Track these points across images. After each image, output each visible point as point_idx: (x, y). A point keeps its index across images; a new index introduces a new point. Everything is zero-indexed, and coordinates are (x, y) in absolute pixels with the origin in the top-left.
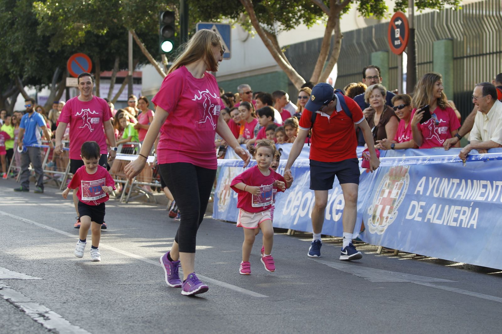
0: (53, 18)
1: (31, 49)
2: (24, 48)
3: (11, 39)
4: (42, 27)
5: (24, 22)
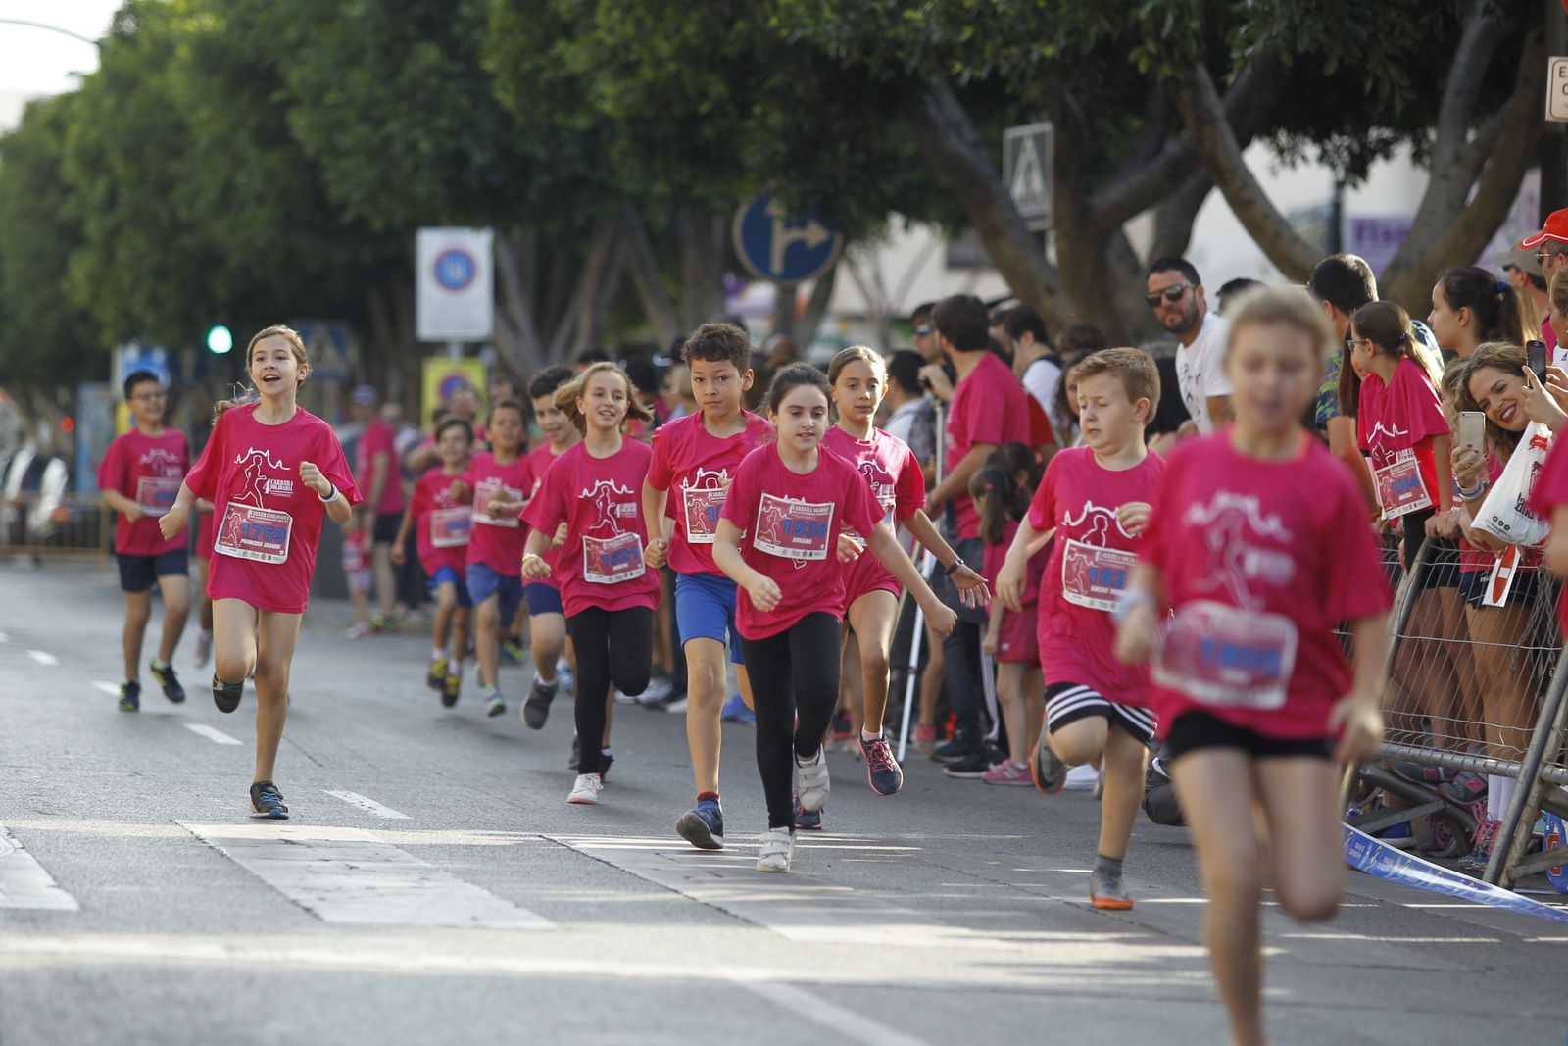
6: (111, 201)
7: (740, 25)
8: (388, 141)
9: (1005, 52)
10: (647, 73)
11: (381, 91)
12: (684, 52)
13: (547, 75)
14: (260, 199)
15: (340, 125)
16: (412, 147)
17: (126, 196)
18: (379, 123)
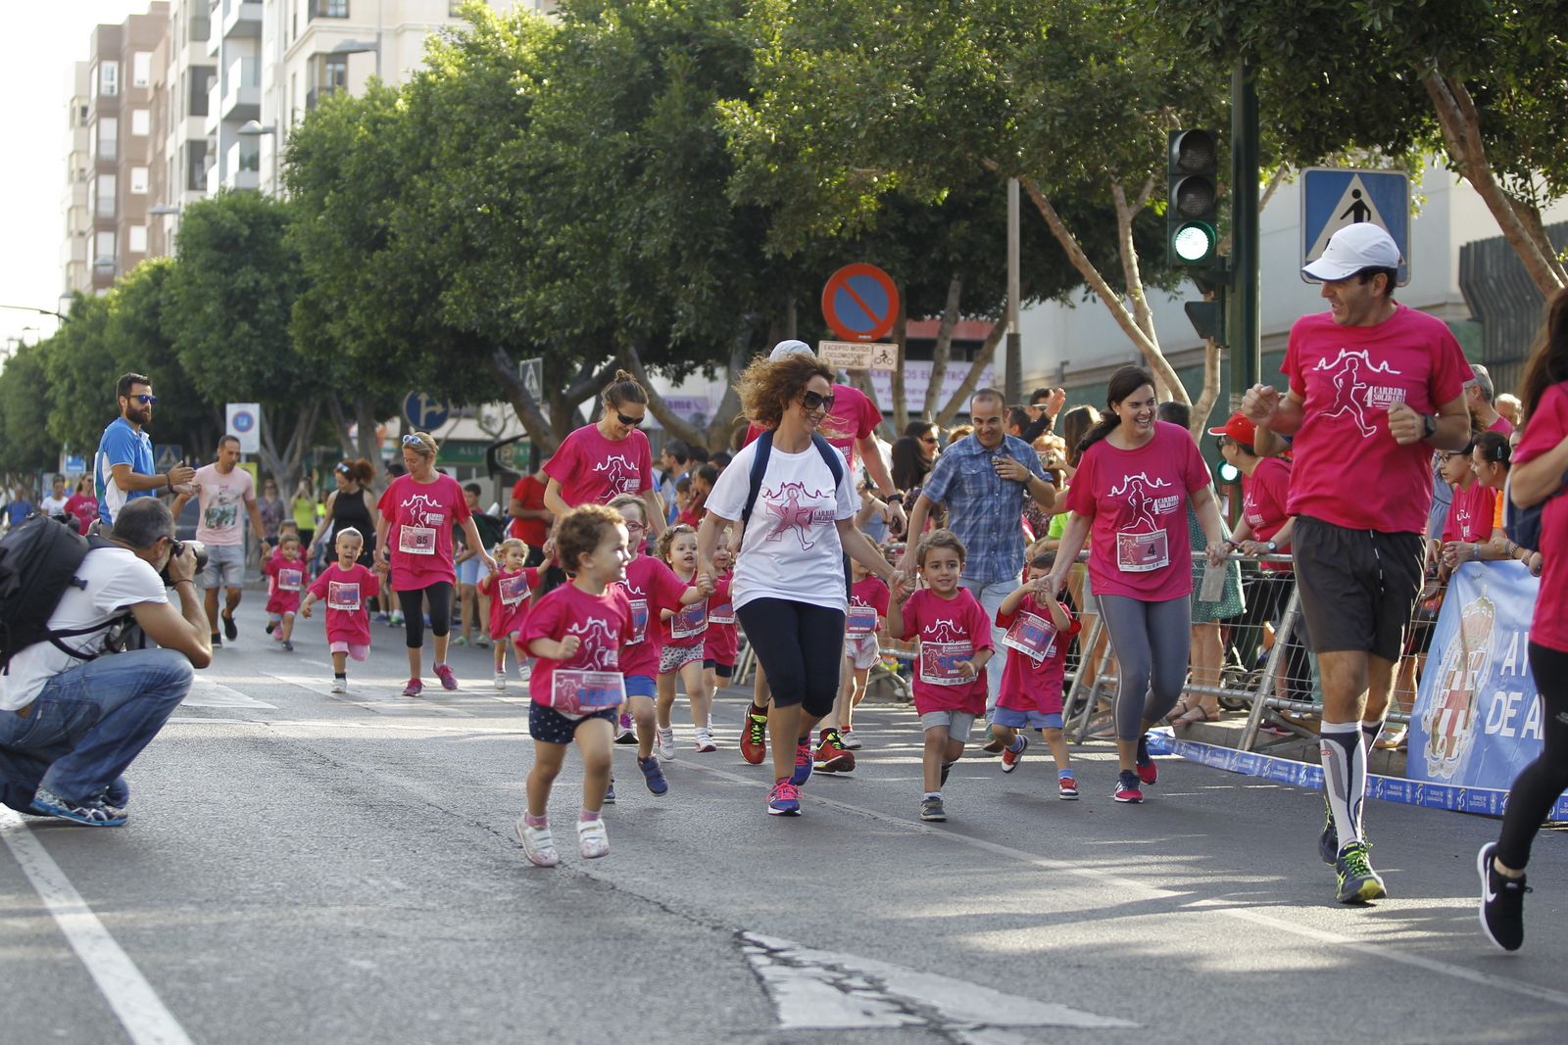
0: (783, 151)
1: (697, 247)
2: (673, 246)
3: (630, 216)
4: (744, 180)
5: (677, 164)
7: (420, 318)
8: (226, 366)
10: (370, 338)
11: (223, 344)
15: (203, 358)
17: (78, 387)
18: (223, 357)
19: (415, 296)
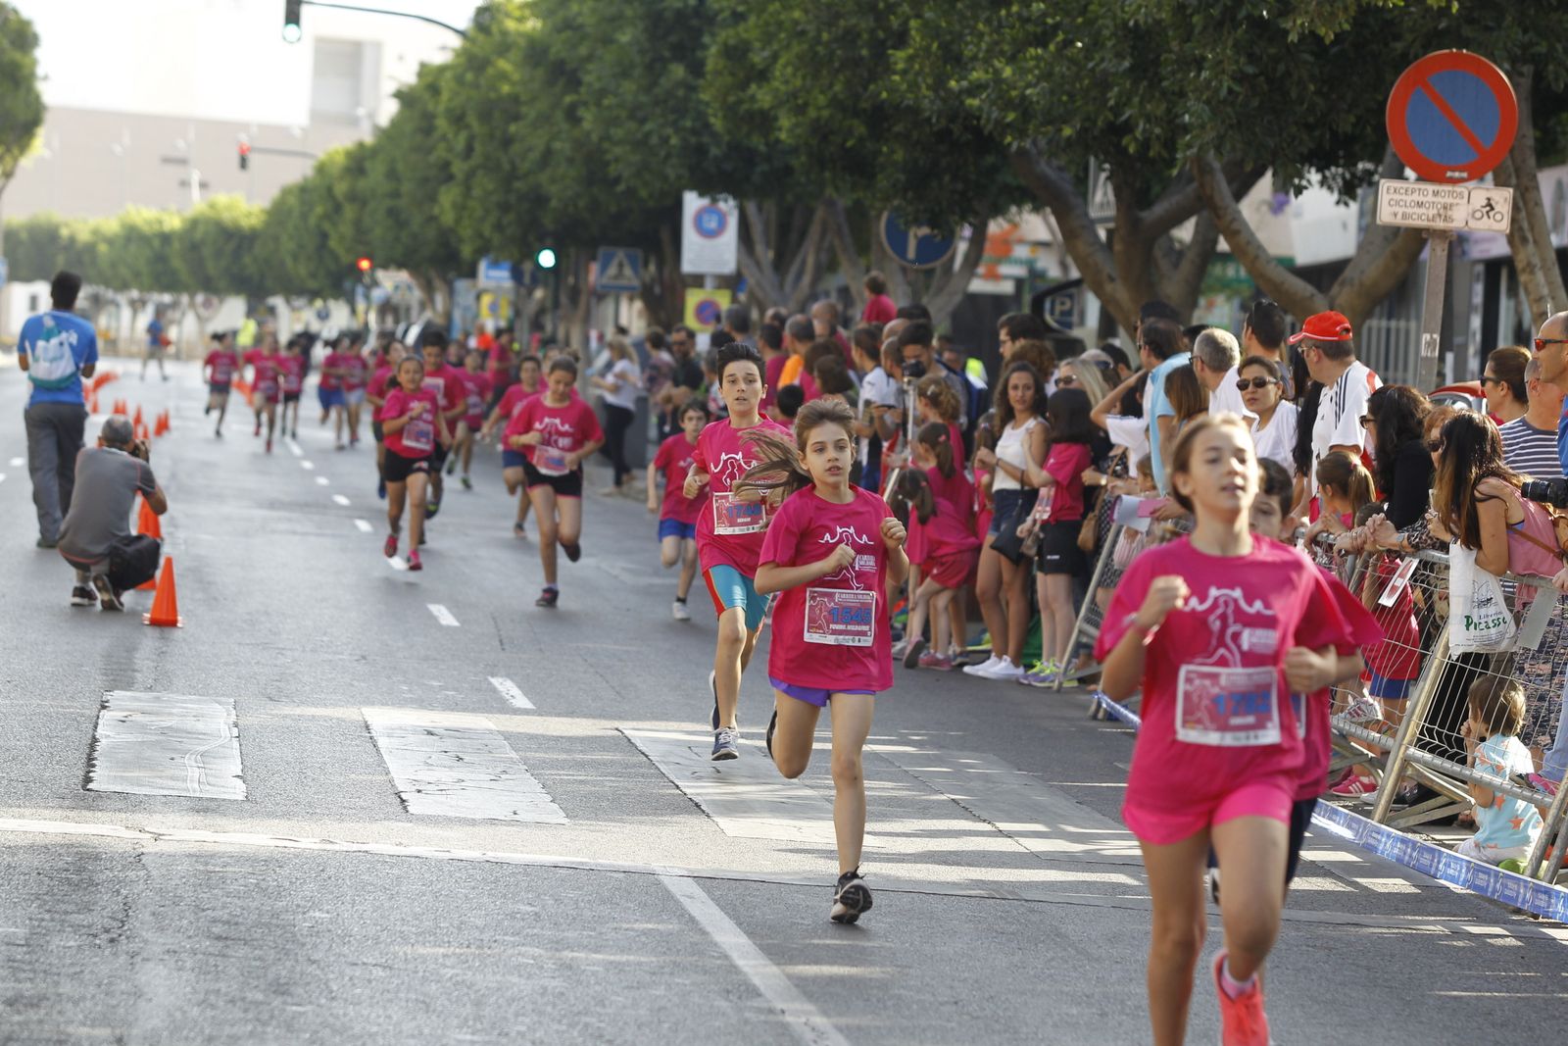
6: (469, 150)
8: (648, 135)
9: (1043, 129)
10: (812, 113)
11: (643, 98)
12: (835, 102)
13: (745, 106)
14: (571, 161)
15: (615, 122)
16: (665, 140)
17: (478, 147)
18: (643, 121)
19: (864, 52)
